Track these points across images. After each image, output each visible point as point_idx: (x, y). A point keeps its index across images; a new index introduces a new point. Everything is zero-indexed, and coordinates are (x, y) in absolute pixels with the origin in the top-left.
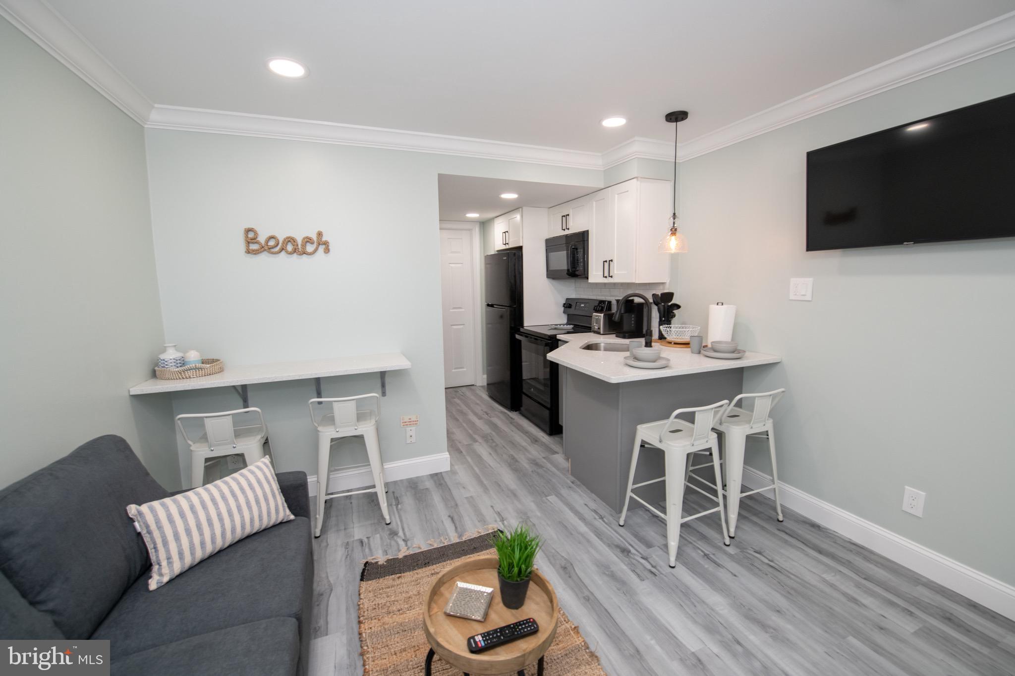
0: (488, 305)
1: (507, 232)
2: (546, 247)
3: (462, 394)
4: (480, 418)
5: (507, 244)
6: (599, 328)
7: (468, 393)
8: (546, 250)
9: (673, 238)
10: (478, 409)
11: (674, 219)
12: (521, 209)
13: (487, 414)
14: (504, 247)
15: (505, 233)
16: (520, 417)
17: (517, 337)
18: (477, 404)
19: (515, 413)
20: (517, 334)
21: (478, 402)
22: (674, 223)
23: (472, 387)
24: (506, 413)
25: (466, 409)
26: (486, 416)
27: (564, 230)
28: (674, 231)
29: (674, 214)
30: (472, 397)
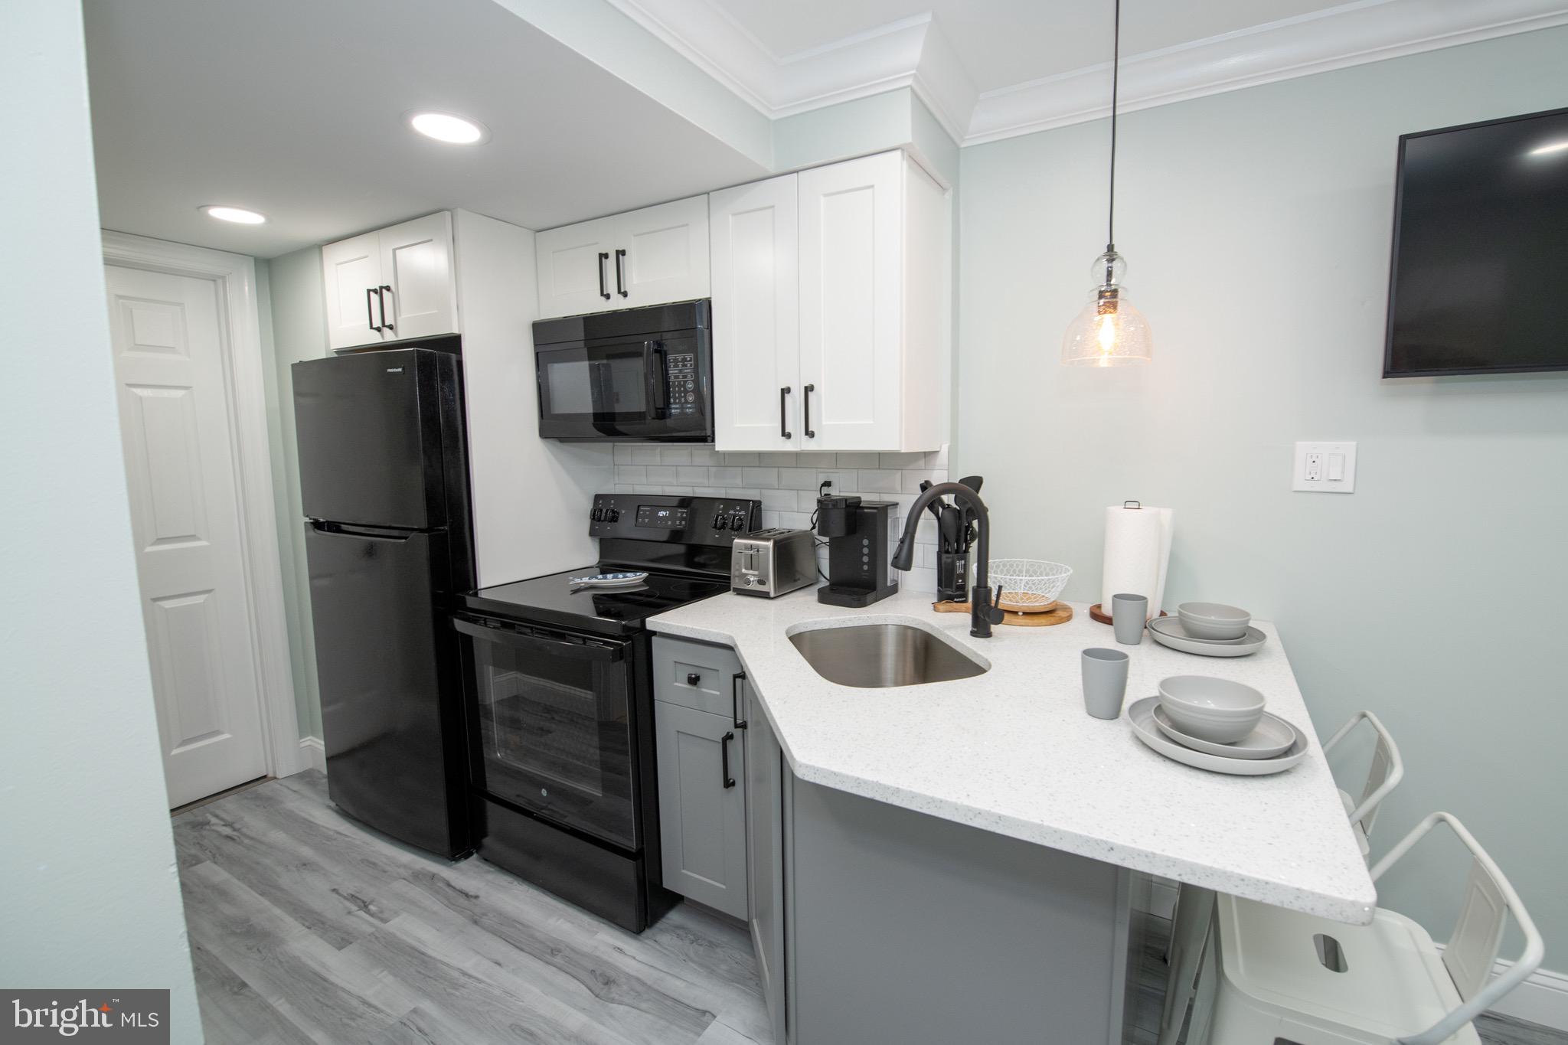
0: (317, 525)
1: (388, 288)
2: (536, 345)
3: (227, 831)
4: (343, 939)
5: (391, 327)
6: (761, 582)
7: (254, 823)
8: (537, 355)
9: (1108, 318)
10: (315, 891)
11: (1111, 260)
12: (448, 214)
13: (364, 906)
14: (375, 338)
15: (379, 291)
16: (490, 877)
17: (460, 625)
18: (305, 865)
19: (463, 864)
20: (456, 618)
21: (306, 852)
22: (1110, 274)
23: (262, 788)
24: (433, 876)
25: (265, 903)
26: (361, 922)
27: (608, 297)
28: (1109, 297)
29: (1111, 248)
30: (278, 837)
